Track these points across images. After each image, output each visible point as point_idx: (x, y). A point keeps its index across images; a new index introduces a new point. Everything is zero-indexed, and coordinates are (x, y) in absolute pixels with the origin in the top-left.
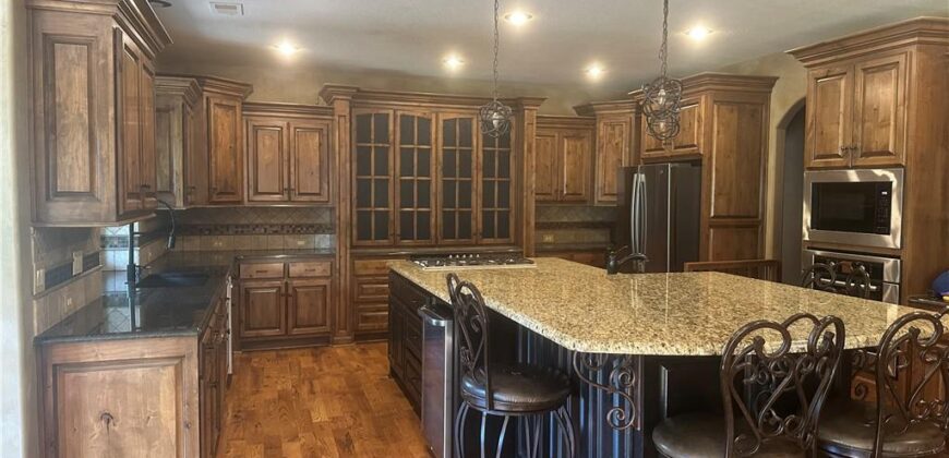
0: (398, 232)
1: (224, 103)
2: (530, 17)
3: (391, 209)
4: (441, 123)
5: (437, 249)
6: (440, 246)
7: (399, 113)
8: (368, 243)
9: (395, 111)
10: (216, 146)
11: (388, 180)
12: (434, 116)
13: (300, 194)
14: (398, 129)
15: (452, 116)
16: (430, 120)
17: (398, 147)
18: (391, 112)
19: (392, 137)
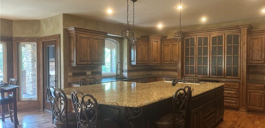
0: (197, 72)
1: (155, 40)
2: (184, 7)
3: (195, 66)
4: (211, 38)
5: (210, 79)
6: (211, 78)
7: (198, 37)
8: (188, 75)
9: (196, 36)
10: (152, 51)
11: (194, 57)
12: (209, 36)
13: (174, 61)
14: (197, 41)
15: (215, 36)
16: (208, 38)
17: (197, 47)
18: (195, 37)
19: (195, 44)
